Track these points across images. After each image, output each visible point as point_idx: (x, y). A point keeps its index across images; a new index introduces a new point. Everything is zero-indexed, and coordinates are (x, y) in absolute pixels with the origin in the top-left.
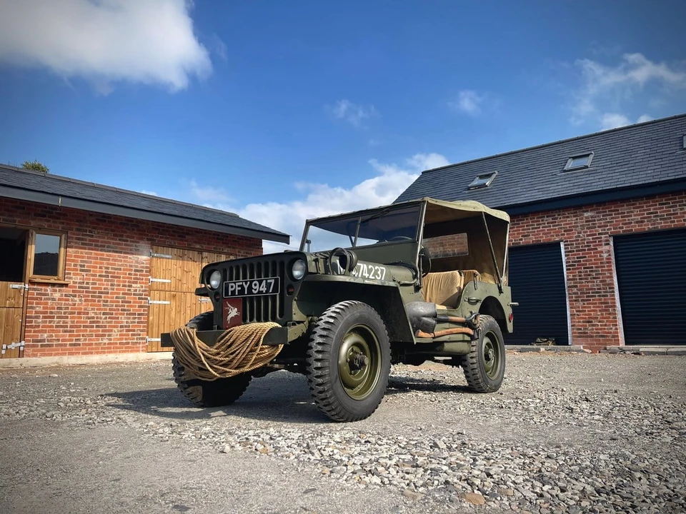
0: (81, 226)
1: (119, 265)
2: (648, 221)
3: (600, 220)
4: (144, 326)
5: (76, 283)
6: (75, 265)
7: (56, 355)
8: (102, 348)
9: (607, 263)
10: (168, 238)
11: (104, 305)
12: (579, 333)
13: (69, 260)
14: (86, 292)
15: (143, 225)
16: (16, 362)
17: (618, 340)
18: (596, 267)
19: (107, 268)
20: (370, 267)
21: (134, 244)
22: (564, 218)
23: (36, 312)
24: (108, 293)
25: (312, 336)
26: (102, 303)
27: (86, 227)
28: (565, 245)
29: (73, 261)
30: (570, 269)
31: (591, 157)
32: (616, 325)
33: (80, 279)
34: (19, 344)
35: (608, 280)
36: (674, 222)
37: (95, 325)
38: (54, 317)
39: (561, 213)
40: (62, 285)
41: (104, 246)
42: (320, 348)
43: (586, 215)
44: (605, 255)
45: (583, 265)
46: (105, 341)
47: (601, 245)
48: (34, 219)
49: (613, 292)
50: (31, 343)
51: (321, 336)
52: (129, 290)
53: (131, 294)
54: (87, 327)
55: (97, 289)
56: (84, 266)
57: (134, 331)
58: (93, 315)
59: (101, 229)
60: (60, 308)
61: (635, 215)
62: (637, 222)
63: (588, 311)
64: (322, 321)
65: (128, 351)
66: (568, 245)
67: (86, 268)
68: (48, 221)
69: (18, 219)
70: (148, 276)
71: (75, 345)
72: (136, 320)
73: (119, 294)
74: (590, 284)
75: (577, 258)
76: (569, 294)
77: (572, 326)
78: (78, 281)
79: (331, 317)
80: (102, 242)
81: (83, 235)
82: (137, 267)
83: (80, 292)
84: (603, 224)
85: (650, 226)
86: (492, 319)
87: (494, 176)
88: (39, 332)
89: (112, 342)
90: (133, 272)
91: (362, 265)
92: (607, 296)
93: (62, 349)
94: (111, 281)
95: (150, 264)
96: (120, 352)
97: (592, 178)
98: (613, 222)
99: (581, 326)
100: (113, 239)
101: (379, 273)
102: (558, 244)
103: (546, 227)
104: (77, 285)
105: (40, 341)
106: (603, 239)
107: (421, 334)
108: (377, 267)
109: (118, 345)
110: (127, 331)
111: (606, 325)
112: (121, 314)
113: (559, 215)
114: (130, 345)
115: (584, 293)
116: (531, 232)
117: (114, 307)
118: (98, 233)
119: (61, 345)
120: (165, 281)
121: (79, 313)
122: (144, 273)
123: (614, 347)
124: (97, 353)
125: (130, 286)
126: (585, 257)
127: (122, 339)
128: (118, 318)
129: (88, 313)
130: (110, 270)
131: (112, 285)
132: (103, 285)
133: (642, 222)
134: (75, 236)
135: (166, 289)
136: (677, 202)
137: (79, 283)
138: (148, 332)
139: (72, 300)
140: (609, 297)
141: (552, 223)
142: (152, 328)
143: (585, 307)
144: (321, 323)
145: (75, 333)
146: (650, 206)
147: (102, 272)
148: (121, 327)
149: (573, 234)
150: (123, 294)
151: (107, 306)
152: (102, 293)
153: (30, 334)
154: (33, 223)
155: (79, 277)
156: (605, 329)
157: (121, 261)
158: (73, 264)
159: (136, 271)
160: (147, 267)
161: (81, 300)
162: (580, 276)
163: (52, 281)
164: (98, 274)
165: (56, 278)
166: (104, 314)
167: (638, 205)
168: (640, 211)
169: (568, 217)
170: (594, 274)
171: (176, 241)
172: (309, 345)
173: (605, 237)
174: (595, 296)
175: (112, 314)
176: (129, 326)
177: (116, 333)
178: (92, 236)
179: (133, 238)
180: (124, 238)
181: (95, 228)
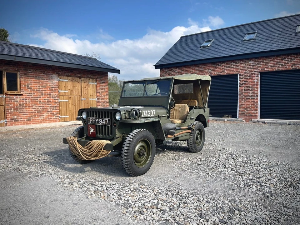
0: (25, 68)
1: (44, 85)
2: (276, 67)
3: (256, 65)
4: (58, 111)
5: (26, 94)
6: (25, 86)
7: (21, 125)
8: (41, 121)
9: (257, 84)
10: (65, 72)
11: (39, 103)
12: (242, 113)
14: (31, 97)
16: (4, 128)
17: (257, 117)
18: (252, 86)
19: (39, 87)
20: (149, 111)
21: (50, 75)
22: (240, 63)
23: (10, 107)
24: (41, 98)
25: (123, 146)
26: (38, 102)
27: (28, 68)
28: (240, 76)
29: (23, 84)
30: (240, 87)
31: (256, 34)
32: (257, 111)
33: (28, 92)
34: (4, 121)
35: (256, 92)
36: (287, 67)
37: (36, 111)
38: (18, 109)
39: (239, 61)
40: (20, 95)
41: (37, 77)
42: (126, 151)
43: (250, 62)
44: (256, 81)
45: (246, 85)
46: (41, 118)
47: (255, 76)
48: (5, 66)
49: (257, 97)
50: (10, 120)
51: (127, 146)
52: (50, 96)
53: (51, 98)
54: (33, 112)
55: (36, 96)
56: (29, 86)
57: (54, 113)
58: (35, 107)
59: (35, 69)
60: (21, 105)
61: (271, 64)
62: (271, 67)
63: (246, 105)
64: (127, 140)
65: (52, 122)
66: (241, 76)
68: (11, 66)
70: (58, 89)
71: (28, 120)
72: (54, 109)
73: (45, 98)
74: (248, 93)
75: (244, 82)
76: (239, 97)
77: (239, 110)
78: (27, 93)
79: (131, 138)
80: (36, 75)
81: (27, 72)
82: (52, 86)
83: (28, 98)
84: (257, 67)
85: (276, 69)
86: (200, 123)
87: (212, 41)
88: (12, 115)
89: (45, 118)
90: (51, 88)
91: (145, 111)
92: (255, 98)
93: (23, 122)
94: (41, 92)
95: (58, 84)
96: (48, 122)
97: (254, 45)
98: (261, 66)
99: (243, 110)
100: (40, 73)
101: (152, 113)
102: (237, 75)
103: (232, 67)
104: (27, 95)
105: (13, 119)
106: (256, 74)
107: (169, 136)
108: (151, 111)
109: (47, 120)
110: (51, 113)
111: (253, 111)
112: (47, 106)
113: (238, 62)
114: (52, 119)
115: (245, 97)
116: (226, 69)
117: (44, 104)
118: (34, 71)
119: (23, 120)
120: (65, 91)
121: (29, 107)
122: (56, 88)
123: (255, 120)
124: (39, 123)
125: (50, 94)
126: (248, 81)
127: (49, 117)
128: (46, 108)
129: (33, 107)
130: (40, 88)
131: (42, 94)
132: (38, 94)
133: (273, 67)
134: (23, 73)
135: (66, 95)
136: (289, 58)
137: (28, 94)
138: (60, 114)
139: (25, 101)
140: (255, 99)
141: (235, 66)
142: (61, 111)
143: (245, 103)
144: (126, 140)
145: (28, 115)
146: (278, 60)
147: (37, 88)
148: (48, 112)
149: (243, 71)
150: (47, 98)
151: (41, 103)
152: (38, 98)
153: (9, 116)
154: (4, 68)
155: (27, 91)
156: (252, 112)
157: (45, 83)
159: (52, 87)
160: (57, 86)
161: (29, 101)
162: (244, 89)
163: (16, 93)
164: (35, 90)
165: (17, 92)
166: (40, 107)
167: (273, 59)
168: (273, 62)
169: (242, 63)
170: (250, 89)
171: (69, 74)
172: (122, 149)
173: (257, 73)
174: (250, 98)
175: (43, 107)
176: (51, 112)
177: (46, 115)
178: (31, 73)
179: (50, 72)
180: (46, 73)
181: (32, 69)
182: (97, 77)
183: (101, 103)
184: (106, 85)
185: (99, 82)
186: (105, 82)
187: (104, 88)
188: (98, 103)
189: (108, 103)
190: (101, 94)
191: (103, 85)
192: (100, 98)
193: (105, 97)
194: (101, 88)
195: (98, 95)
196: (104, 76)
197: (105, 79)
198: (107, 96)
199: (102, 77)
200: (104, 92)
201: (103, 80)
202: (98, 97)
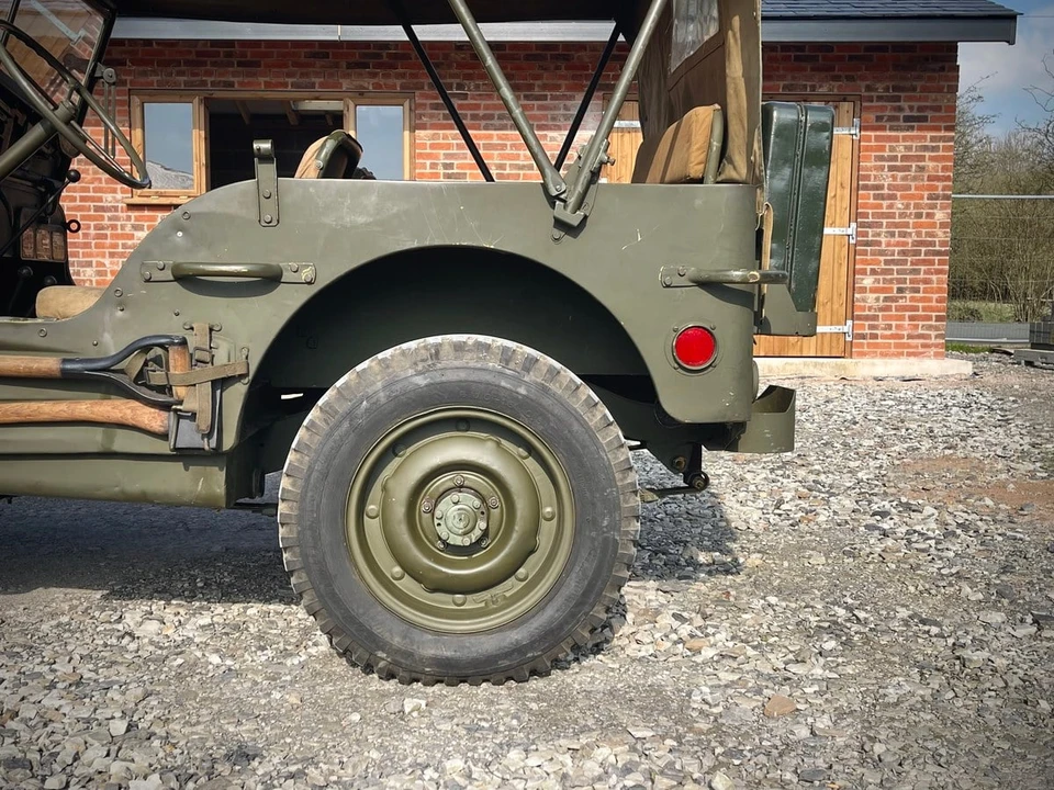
6: (434, 166)
13: (421, 156)
15: (582, 53)
21: (561, 103)
27: (452, 76)
29: (429, 156)
41: (491, 117)
56: (451, 167)
67: (455, 171)
68: (374, 75)
69: (317, 81)
80: (487, 107)
118: (477, 87)
130: (508, 171)
134: (428, 102)
158: (428, 162)
178: (465, 97)
179: (557, 87)
180: (537, 92)
181: (469, 77)
182: (868, 88)
183: (882, 253)
184: (933, 139)
185: (879, 118)
186: (929, 114)
187: (922, 158)
188: (865, 253)
189: (938, 253)
190: (893, 197)
191: (912, 139)
192: (880, 225)
193: (919, 216)
194: (894, 158)
195: (865, 206)
196: (919, 78)
197: (933, 95)
198: (942, 208)
199: (907, 84)
200: (913, 184)
201: (916, 104)
202: (866, 215)
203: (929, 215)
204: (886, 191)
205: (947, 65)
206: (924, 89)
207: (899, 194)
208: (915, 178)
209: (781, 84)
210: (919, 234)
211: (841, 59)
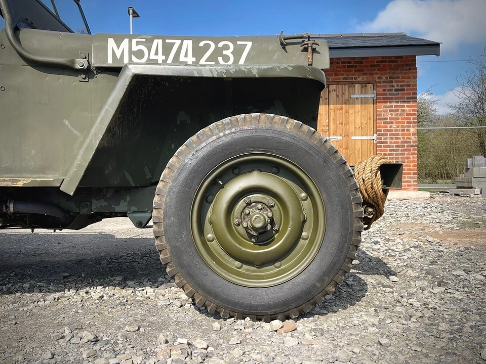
182: (379, 78)
183: (388, 146)
185: (384, 90)
186: (405, 88)
187: (403, 106)
188: (381, 147)
189: (413, 146)
190: (392, 123)
192: (387, 135)
193: (403, 130)
194: (391, 107)
195: (380, 127)
196: (401, 73)
197: (406, 80)
198: (413, 127)
199: (395, 76)
200: (400, 117)
201: (399, 84)
202: (380, 131)
203: (407, 130)
204: (388, 120)
205: (412, 68)
206: (402, 78)
207: (394, 121)
208: (401, 115)
209: (342, 77)
210: (403, 138)
211: (367, 66)
